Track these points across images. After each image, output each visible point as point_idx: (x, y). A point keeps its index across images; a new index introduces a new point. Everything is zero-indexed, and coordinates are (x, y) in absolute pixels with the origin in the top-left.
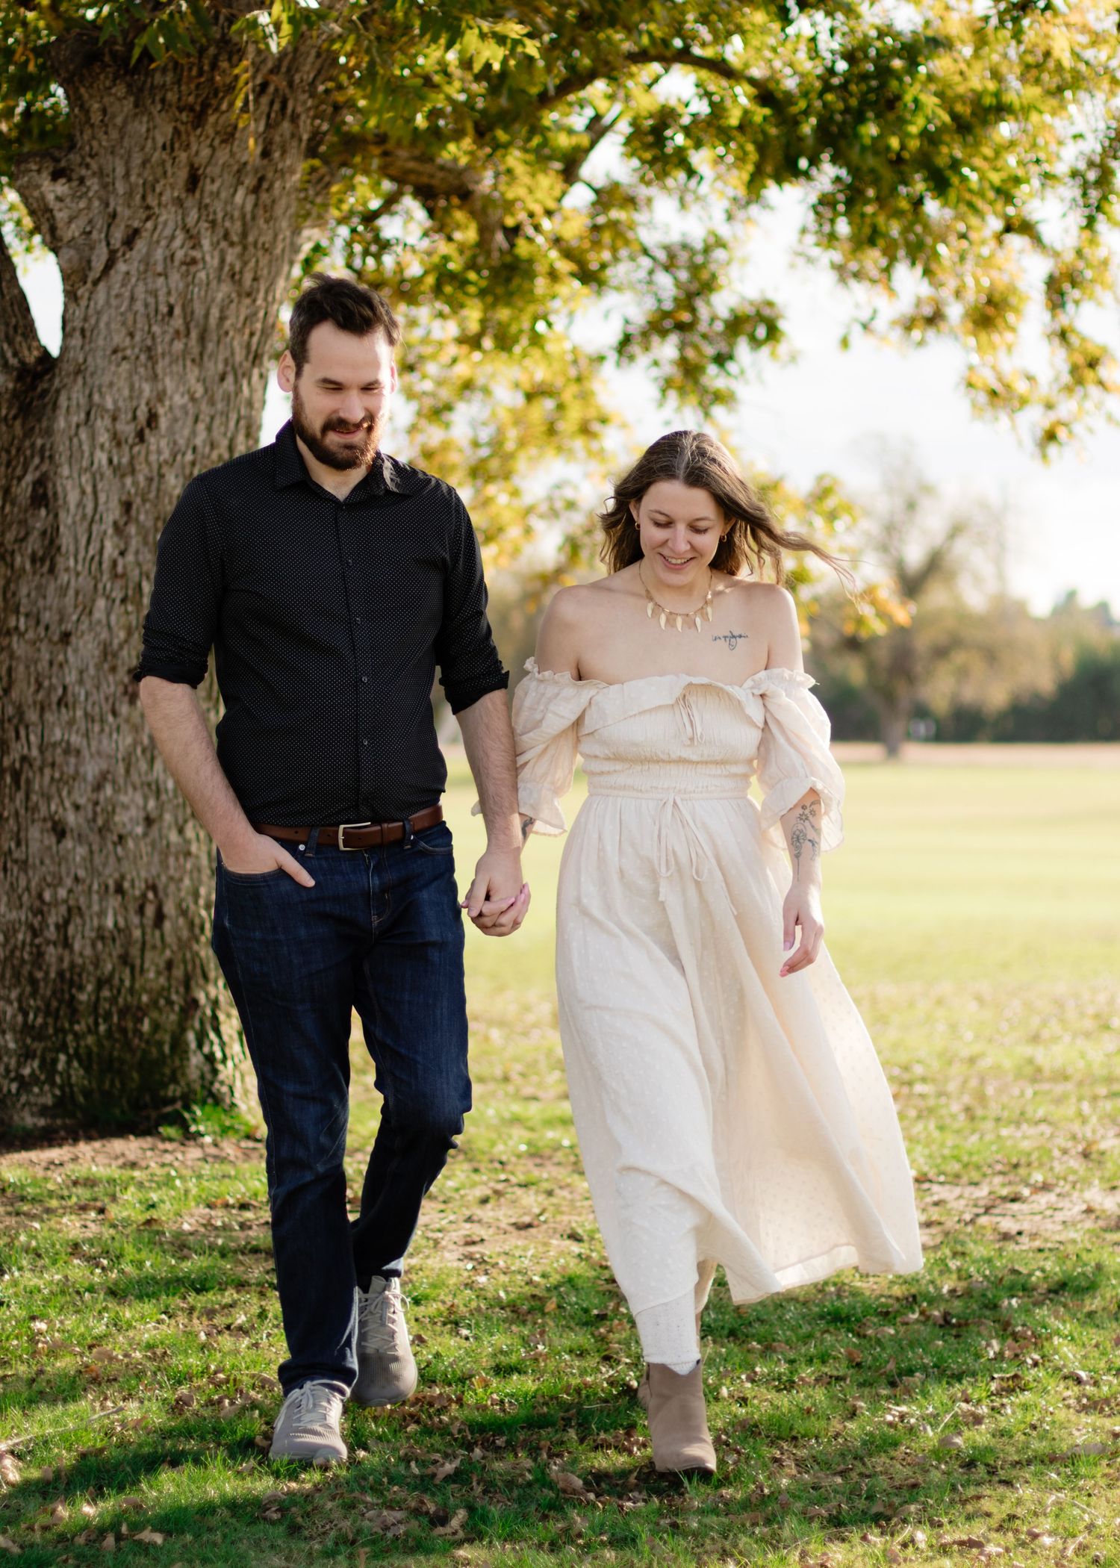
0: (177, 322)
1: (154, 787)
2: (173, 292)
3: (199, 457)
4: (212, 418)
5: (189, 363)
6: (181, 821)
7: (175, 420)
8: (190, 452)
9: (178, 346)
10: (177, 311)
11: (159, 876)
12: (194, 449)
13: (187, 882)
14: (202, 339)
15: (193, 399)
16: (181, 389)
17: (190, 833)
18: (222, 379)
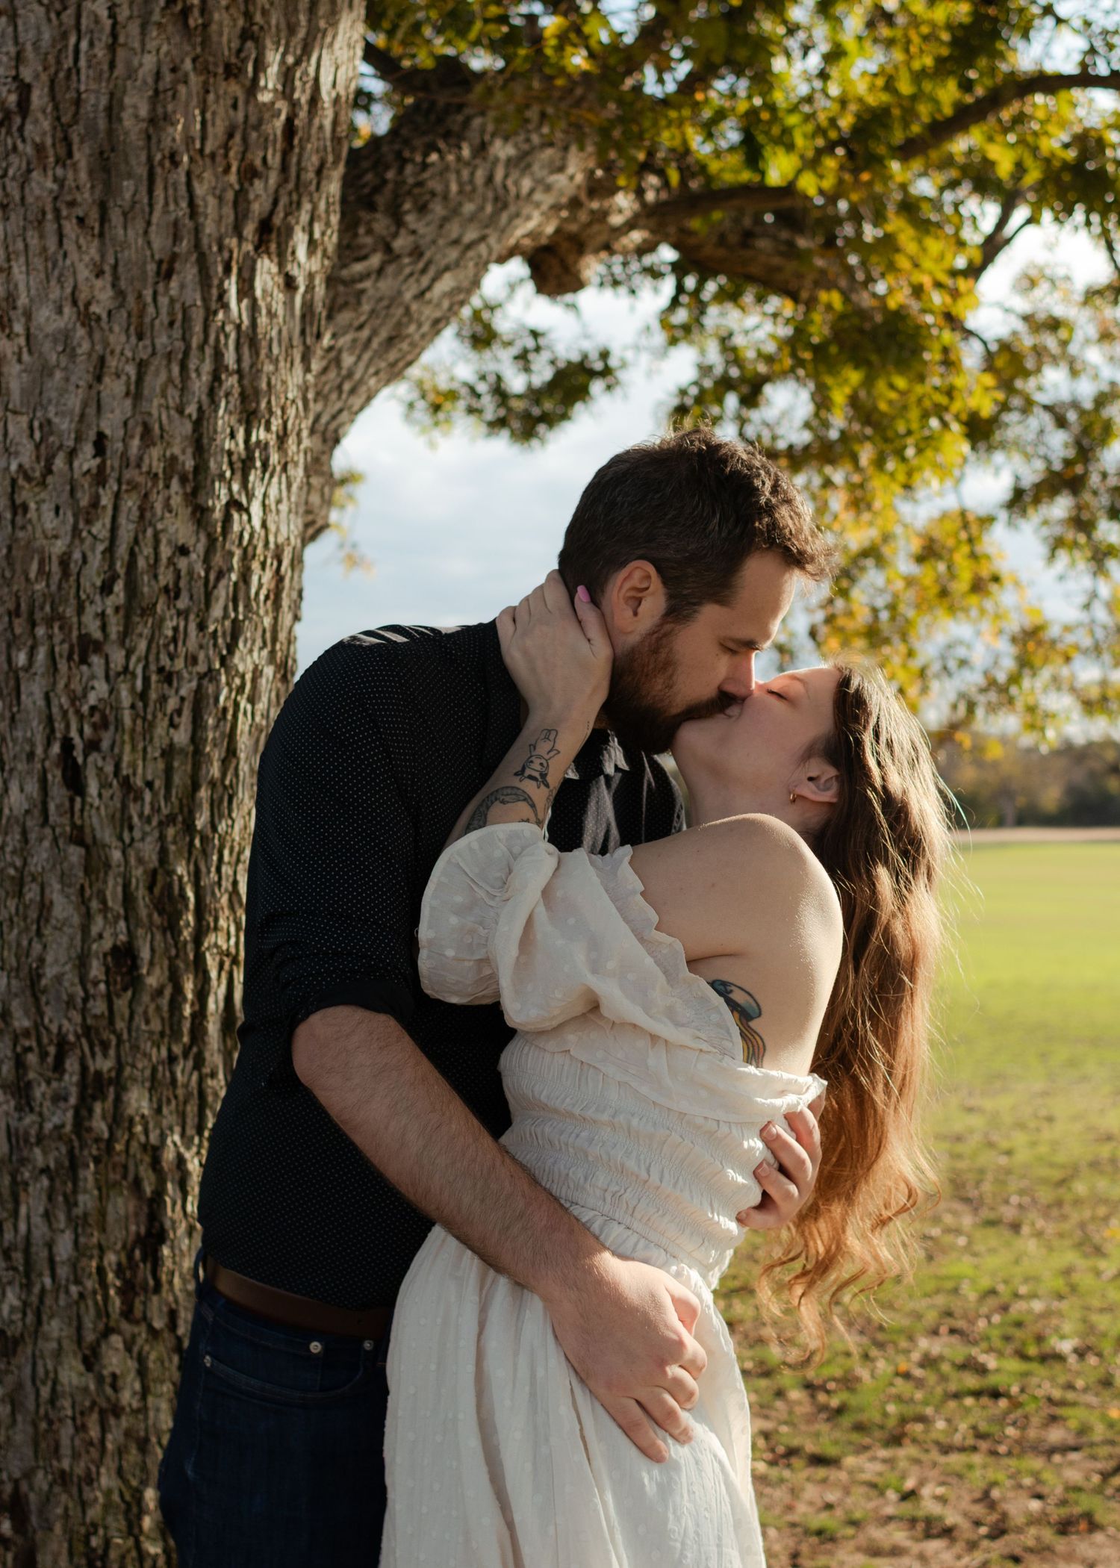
0: (40, 127)
1: (18, 1257)
2: (29, 53)
3: (112, 462)
4: (142, 366)
5: (70, 228)
6: (90, 1337)
7: (46, 371)
8: (88, 449)
9: (42, 185)
10: (38, 98)
11: (28, 1475)
12: (100, 445)
13: (107, 1479)
14: (105, 166)
15: (87, 319)
16: (55, 293)
17: (115, 1359)
18: (166, 271)
